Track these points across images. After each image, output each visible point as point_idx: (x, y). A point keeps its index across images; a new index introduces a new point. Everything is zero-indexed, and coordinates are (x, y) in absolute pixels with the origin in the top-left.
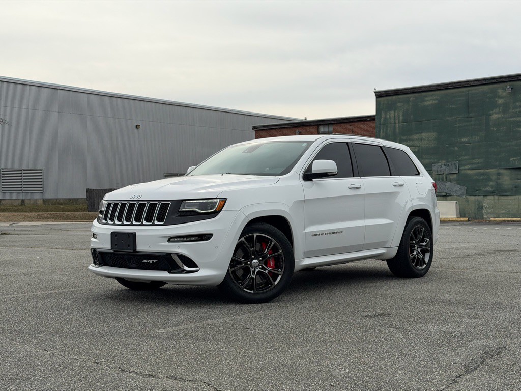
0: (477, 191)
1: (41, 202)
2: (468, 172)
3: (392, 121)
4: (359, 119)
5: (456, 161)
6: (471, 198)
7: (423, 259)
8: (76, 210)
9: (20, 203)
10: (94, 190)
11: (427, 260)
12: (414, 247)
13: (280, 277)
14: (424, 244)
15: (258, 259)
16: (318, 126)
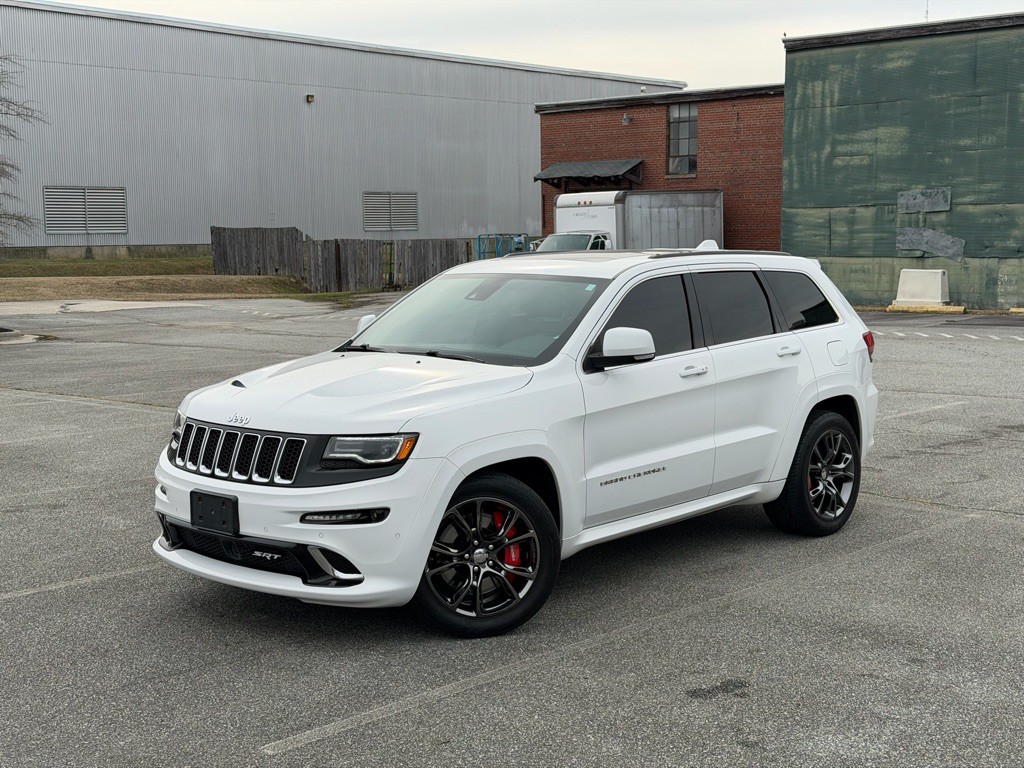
0: (987, 247)
1: (123, 252)
2: (971, 209)
3: (818, 102)
4: (751, 93)
5: (945, 186)
6: (975, 263)
7: (838, 495)
8: (192, 270)
9: (84, 254)
10: (225, 229)
11: (845, 497)
12: (820, 475)
13: (530, 583)
14: (842, 466)
15: (487, 548)
16: (668, 105)
